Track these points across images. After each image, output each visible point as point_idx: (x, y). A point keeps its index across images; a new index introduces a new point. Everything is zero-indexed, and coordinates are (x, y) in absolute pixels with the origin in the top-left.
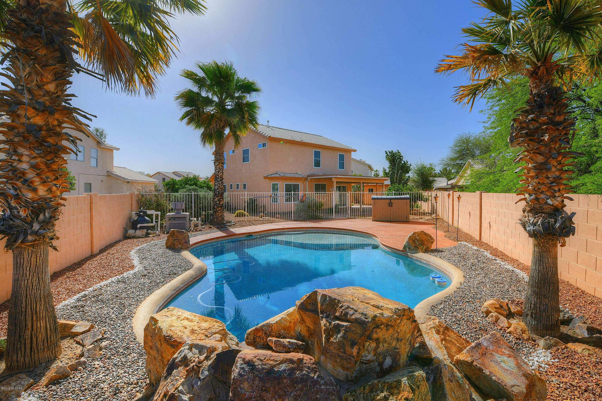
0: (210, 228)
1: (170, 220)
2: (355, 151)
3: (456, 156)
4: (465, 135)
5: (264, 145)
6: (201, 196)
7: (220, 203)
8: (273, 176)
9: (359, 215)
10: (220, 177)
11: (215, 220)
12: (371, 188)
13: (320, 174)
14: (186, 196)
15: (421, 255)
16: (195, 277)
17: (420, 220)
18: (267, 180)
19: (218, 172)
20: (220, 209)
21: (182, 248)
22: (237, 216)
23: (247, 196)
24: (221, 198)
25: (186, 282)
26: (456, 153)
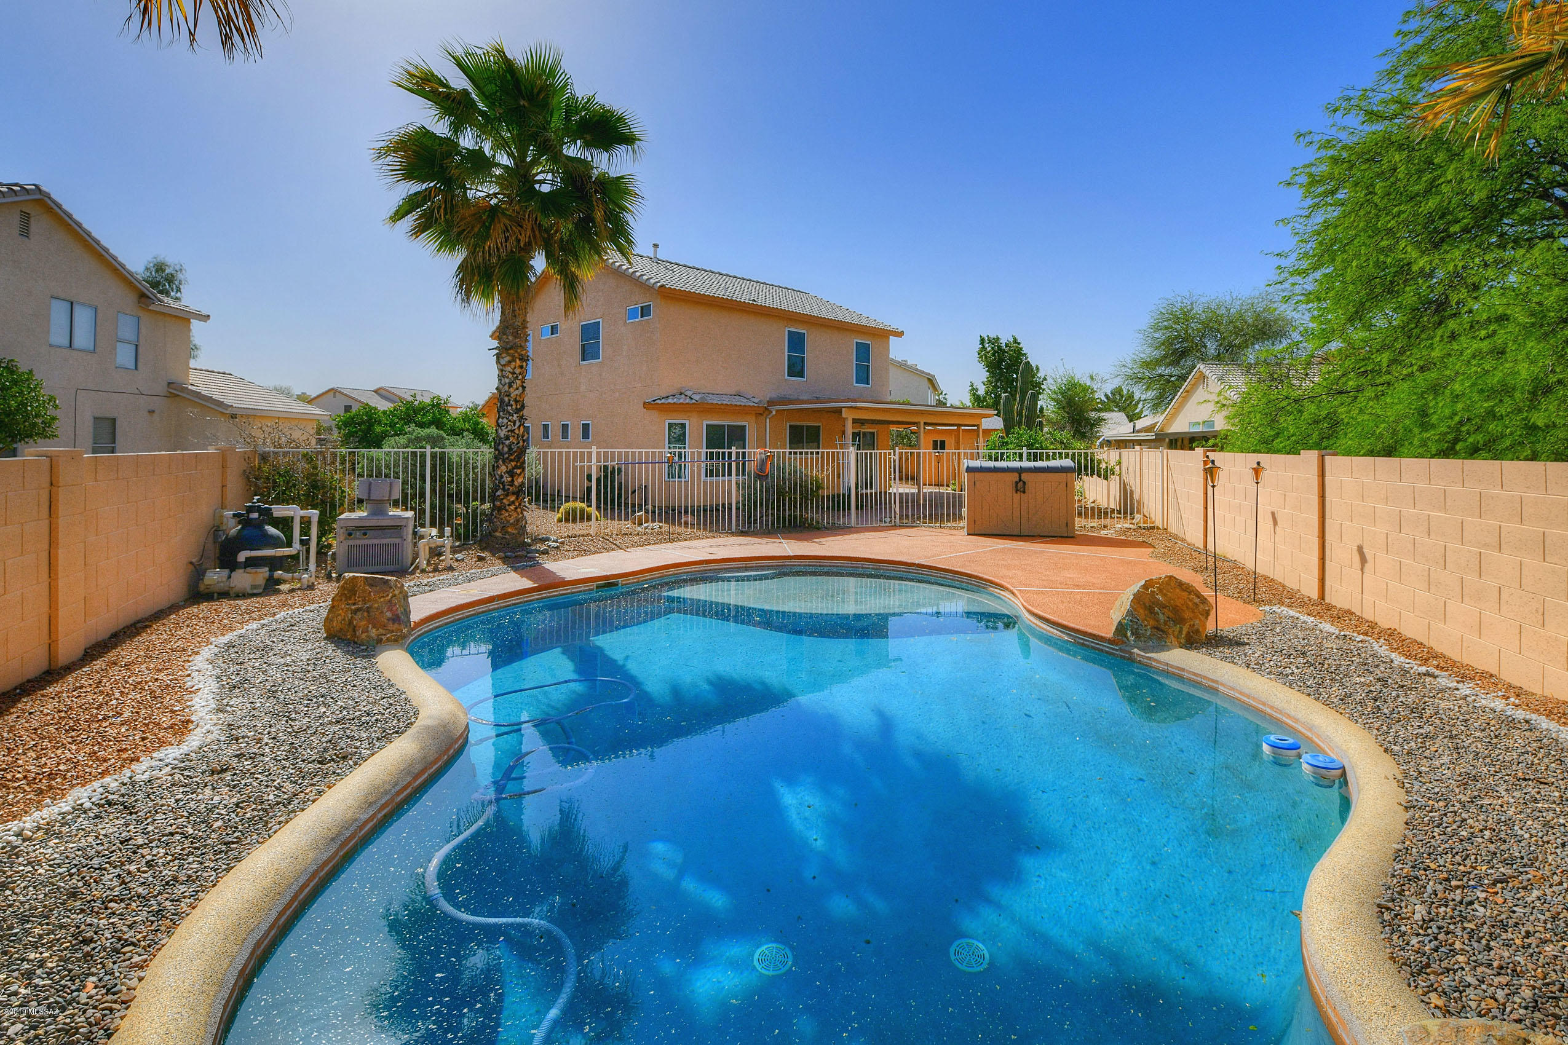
0: (481, 559)
1: (350, 534)
2: (900, 334)
3: (1157, 354)
4: (1179, 299)
5: (645, 311)
6: (455, 459)
7: (513, 481)
8: (670, 400)
9: (925, 517)
10: (516, 401)
11: (498, 534)
12: (939, 439)
13: (804, 397)
14: (406, 459)
15: (1177, 657)
16: (418, 767)
17: (1104, 533)
18: (654, 415)
19: (510, 386)
20: (513, 498)
21: (379, 641)
22: (567, 520)
23: (598, 460)
24: (516, 467)
25: (386, 793)
26: (1157, 348)
